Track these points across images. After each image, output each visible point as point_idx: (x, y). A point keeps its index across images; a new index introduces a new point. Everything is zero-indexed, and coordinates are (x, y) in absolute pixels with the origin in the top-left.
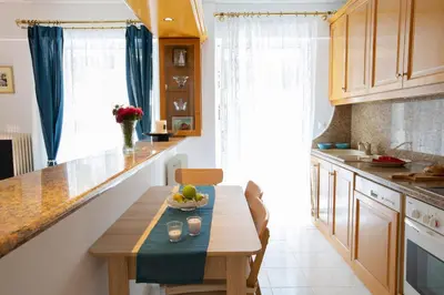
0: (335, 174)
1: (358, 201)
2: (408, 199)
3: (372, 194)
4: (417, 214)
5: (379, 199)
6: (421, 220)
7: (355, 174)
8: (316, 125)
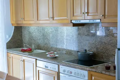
0: (24, 61)
1: (38, 71)
2: (61, 66)
3: (46, 67)
4: (64, 71)
5: (49, 68)
6: (66, 73)
7: (36, 59)
8: (6, 37)
